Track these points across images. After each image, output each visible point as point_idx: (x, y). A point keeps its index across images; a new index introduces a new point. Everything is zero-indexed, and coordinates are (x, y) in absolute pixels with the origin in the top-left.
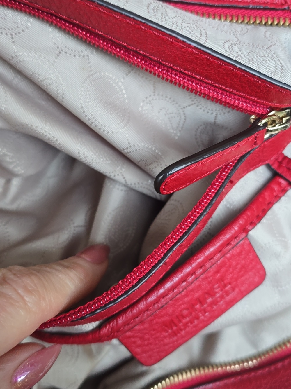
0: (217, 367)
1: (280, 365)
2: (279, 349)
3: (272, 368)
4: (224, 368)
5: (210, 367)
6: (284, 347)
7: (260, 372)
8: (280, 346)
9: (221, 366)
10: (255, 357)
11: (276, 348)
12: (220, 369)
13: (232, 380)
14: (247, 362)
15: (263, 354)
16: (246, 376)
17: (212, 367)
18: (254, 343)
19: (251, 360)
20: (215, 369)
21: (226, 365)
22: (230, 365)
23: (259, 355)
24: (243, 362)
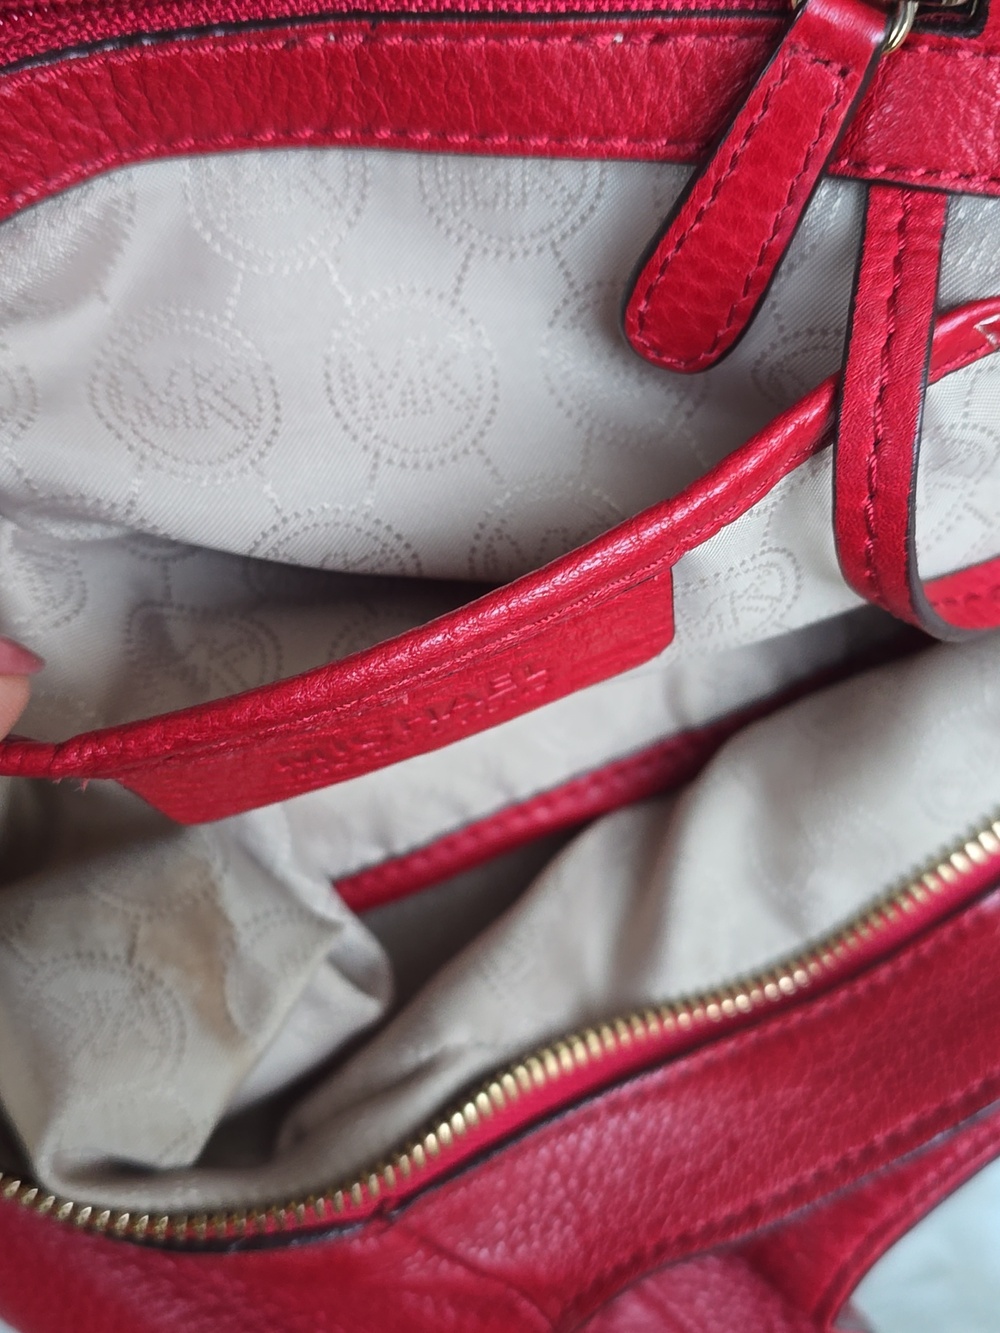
0: (674, 1012)
1: (884, 973)
2: (877, 923)
3: (861, 986)
4: (698, 1012)
5: (651, 1017)
6: (892, 915)
7: (821, 1007)
8: (878, 911)
9: (688, 1005)
10: (801, 959)
11: (864, 920)
12: (684, 1018)
13: (730, 1046)
14: (775, 979)
15: (826, 945)
16: (774, 1028)
17: (658, 1013)
18: (790, 912)
19: (788, 971)
20: (669, 1022)
21: (702, 1000)
22: (717, 998)
23: (812, 952)
24: (759, 981)
